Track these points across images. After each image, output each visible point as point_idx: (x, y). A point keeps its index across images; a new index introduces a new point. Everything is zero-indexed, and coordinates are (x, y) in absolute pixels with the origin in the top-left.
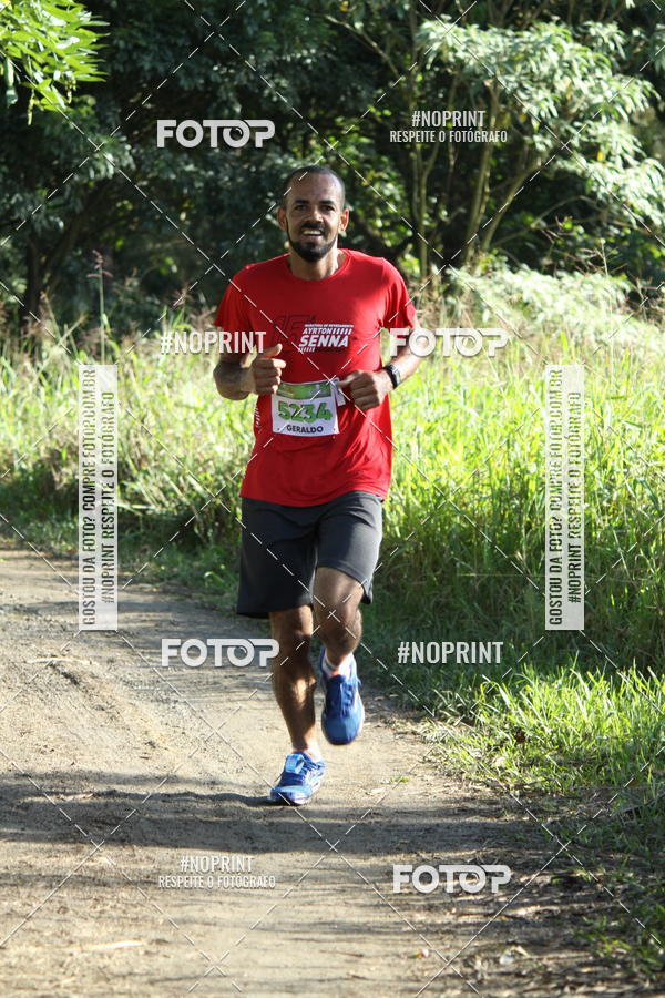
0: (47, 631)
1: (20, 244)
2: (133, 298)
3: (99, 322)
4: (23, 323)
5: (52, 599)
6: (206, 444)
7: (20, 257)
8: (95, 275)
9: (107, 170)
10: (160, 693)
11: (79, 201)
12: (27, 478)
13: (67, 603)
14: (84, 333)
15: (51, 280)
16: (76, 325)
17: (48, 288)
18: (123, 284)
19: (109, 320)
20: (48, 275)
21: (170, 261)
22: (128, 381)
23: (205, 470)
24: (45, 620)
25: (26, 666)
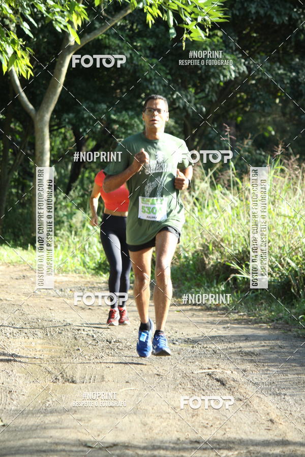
0: (205, 353)
1: (179, 122)
2: (249, 152)
3: (229, 167)
5: (207, 334)
6: (296, 238)
7: (180, 130)
8: (226, 138)
9: (231, 75)
10: (275, 390)
11: (214, 94)
12: (189, 262)
13: (216, 337)
14: (220, 173)
15: (198, 143)
16: (215, 169)
17: (198, 148)
18: (243, 143)
19: (235, 166)
20: (197, 140)
21: (270, 128)
22: (248, 202)
23: (296, 254)
24: (203, 347)
25: (193, 375)
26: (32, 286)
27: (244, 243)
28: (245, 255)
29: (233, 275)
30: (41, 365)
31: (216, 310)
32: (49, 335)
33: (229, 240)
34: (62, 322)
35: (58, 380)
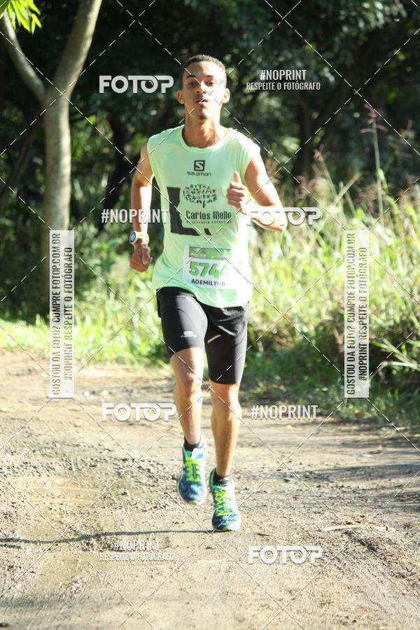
0: (339, 497)
1: (290, 103)
3: (375, 178)
4: (296, 184)
5: (342, 465)
7: (291, 116)
8: (368, 130)
9: (377, 20)
11: (349, 54)
12: (310, 341)
14: (359, 190)
15: (323, 138)
16: (351, 183)
17: (322, 147)
18: (399, 137)
19: (386, 175)
20: (320, 133)
22: (409, 238)
24: (337, 487)
25: (321, 534)
26: (44, 387)
27: (404, 307)
28: (406, 329)
29: (385, 364)
30: (63, 520)
31: (357, 422)
32: (74, 470)
33: (378, 303)
34: (97, 446)
35: (91, 544)
